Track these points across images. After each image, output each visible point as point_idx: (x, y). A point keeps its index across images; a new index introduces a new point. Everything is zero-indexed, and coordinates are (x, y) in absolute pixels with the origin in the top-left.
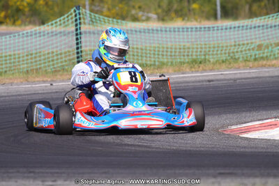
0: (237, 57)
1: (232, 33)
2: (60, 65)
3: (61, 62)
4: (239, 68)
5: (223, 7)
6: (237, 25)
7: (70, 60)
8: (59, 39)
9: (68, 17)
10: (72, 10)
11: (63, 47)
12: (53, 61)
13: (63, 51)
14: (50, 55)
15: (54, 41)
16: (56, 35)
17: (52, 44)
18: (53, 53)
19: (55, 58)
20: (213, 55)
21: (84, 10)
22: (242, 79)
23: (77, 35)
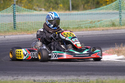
0: (82, 26)
1: (78, 16)
2: (6, 29)
3: (7, 28)
4: (84, 31)
5: (72, 6)
6: (80, 13)
7: (11, 27)
8: (6, 18)
9: (10, 9)
10: (12, 6)
11: (8, 21)
12: (3, 27)
13: (8, 23)
14: (2, 25)
15: (4, 19)
16: (5, 16)
17: (3, 20)
18: (3, 24)
19: (4, 26)
20: (72, 25)
21: (17, 6)
22: (85, 35)
23: (14, 16)
